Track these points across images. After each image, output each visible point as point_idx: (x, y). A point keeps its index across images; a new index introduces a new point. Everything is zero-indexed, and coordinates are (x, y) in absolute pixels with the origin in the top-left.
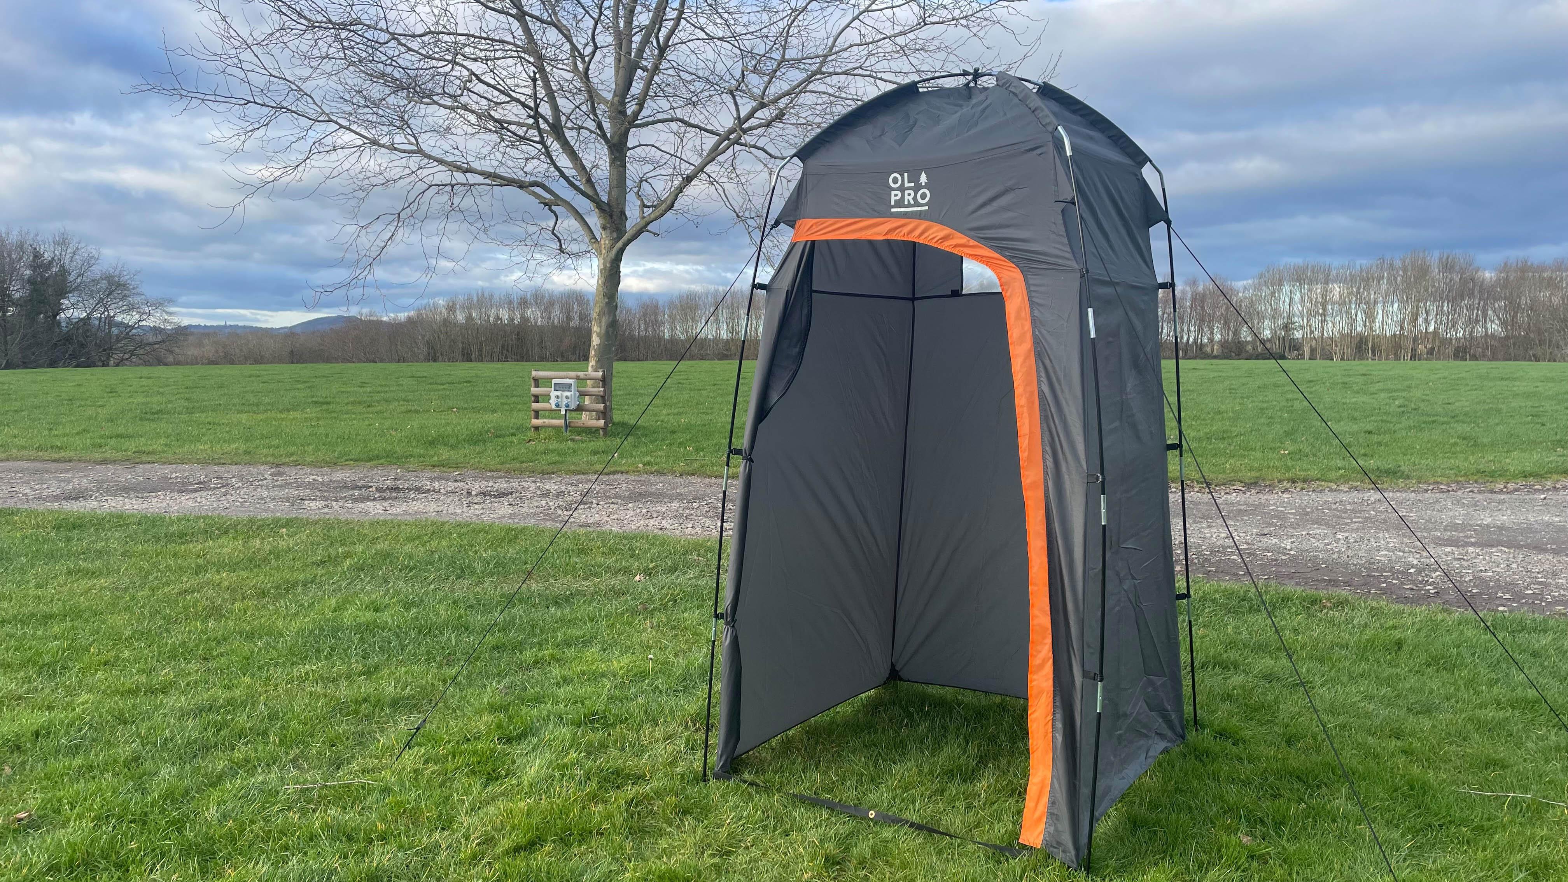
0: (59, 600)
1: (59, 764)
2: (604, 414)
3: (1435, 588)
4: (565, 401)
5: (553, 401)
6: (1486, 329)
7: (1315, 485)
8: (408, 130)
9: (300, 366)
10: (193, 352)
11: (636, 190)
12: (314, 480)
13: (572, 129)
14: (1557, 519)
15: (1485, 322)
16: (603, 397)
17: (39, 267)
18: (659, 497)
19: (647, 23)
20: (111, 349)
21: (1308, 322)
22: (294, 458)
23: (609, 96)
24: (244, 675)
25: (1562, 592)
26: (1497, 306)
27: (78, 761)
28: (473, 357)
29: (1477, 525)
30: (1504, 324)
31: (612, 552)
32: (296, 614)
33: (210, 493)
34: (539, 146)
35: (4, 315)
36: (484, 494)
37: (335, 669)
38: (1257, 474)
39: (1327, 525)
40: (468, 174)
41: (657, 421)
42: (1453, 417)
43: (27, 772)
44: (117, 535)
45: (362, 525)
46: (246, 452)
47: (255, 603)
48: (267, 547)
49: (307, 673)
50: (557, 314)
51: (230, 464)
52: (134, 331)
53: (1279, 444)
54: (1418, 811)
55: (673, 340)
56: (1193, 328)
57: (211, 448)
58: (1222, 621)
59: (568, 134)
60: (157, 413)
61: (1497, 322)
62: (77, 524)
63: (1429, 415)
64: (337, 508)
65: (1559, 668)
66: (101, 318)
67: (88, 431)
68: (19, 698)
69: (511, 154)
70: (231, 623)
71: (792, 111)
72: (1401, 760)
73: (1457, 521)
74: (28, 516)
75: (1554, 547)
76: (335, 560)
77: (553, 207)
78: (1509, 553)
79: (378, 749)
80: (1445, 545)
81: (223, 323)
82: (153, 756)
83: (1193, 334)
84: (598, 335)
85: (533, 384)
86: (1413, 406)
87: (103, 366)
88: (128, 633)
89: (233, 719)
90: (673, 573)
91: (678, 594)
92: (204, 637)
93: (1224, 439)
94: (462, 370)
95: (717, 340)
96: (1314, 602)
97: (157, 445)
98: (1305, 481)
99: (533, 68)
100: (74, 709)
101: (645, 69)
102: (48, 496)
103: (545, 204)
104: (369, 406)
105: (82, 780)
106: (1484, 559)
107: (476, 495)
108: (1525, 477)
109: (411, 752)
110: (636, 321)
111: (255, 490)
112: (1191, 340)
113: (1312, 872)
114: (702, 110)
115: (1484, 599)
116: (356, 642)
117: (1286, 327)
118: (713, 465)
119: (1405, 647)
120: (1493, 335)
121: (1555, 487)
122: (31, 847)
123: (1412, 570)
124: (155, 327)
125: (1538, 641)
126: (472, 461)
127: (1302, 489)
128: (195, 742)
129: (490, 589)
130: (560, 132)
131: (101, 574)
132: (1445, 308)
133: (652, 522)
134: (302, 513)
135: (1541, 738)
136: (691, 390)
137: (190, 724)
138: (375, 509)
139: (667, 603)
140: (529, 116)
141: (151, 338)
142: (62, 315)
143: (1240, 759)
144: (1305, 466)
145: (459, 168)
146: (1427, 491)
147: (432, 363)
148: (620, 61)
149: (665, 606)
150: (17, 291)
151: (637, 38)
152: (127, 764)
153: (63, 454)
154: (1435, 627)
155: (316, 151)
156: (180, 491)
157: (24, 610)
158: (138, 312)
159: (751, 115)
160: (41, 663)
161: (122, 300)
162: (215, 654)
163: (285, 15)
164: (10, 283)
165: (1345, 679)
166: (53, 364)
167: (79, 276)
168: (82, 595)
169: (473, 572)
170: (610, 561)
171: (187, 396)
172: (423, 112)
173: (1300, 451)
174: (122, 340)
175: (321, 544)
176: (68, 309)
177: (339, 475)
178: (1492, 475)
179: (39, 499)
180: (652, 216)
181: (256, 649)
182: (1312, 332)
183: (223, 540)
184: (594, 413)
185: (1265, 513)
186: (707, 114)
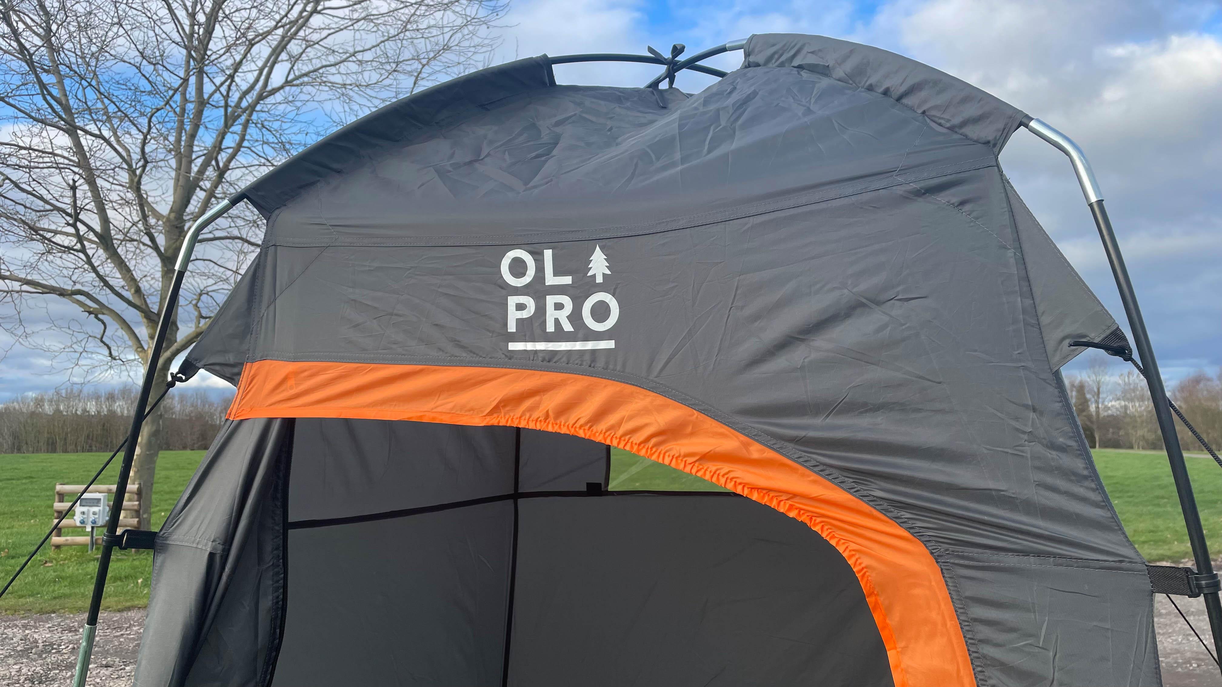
4: (92, 517)
5: (78, 517)
16: (138, 511)
23: (164, 211)
34: (81, 255)
40: (10, 282)
59: (118, 245)
77: (100, 316)
85: (57, 499)
101: (204, 189)
103: (90, 313)
130: (109, 243)
140: (68, 224)
148: (178, 180)
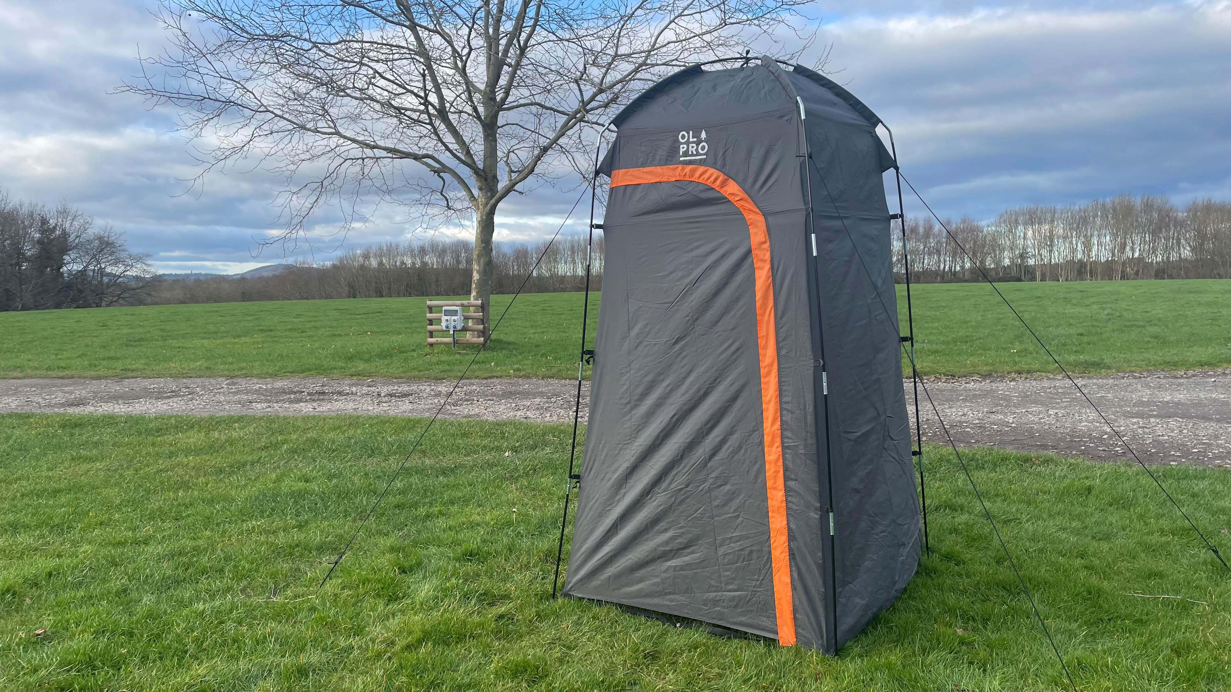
0: (65, 479)
1: (66, 595)
2: (483, 333)
3: (1122, 449)
4: (453, 324)
5: (444, 324)
6: (1180, 254)
7: (1036, 375)
8: (327, 117)
9: (248, 303)
10: (167, 295)
11: (505, 159)
12: (260, 387)
13: (455, 113)
14: (1222, 396)
15: (1179, 249)
16: (482, 320)
17: (46, 231)
18: (526, 395)
19: (511, 29)
20: (103, 293)
21: (1039, 251)
22: (244, 372)
23: (482, 87)
24: (206, 530)
25: (1221, 450)
26: (1188, 236)
27: (82, 593)
28: (384, 294)
29: (1160, 402)
30: (1193, 250)
31: (487, 435)
32: (246, 485)
33: (180, 399)
34: (429, 127)
35: (20, 269)
36: (391, 395)
37: (275, 523)
38: (991, 368)
39: (1042, 404)
40: (375, 150)
41: (525, 338)
42: (1148, 322)
43: (42, 602)
44: (109, 430)
45: (296, 419)
46: (208, 368)
47: (215, 478)
48: (223, 438)
49: (254, 527)
50: (448, 259)
51: (196, 377)
52: (120, 279)
53: (1009, 345)
54: (1093, 609)
55: (540, 278)
56: (948, 259)
57: (181, 365)
58: (954, 476)
59: (451, 117)
60: (139, 341)
61: (1188, 248)
62: (78, 424)
63: (1129, 321)
64: (277, 408)
65: (1212, 505)
66: (94, 270)
67: (86, 355)
68: (36, 549)
69: (408, 133)
70: (196, 493)
71: (624, 94)
72: (1083, 574)
73: (1144, 400)
74: (41, 418)
75: (1218, 417)
76: (276, 446)
77: (441, 174)
78: (1182, 422)
79: (306, 580)
80: (1133, 417)
81: (189, 272)
82: (137, 588)
83: (948, 263)
84: (478, 272)
85: (428, 311)
86: (1118, 314)
87: (97, 306)
88: (118, 502)
89: (197, 561)
90: (534, 450)
91: (537, 465)
92: (175, 503)
93: (967, 342)
94: (375, 303)
95: (574, 277)
96: (1026, 460)
97: (139, 365)
98: (1028, 372)
99: (423, 66)
100: (77, 557)
101: (510, 65)
102: (55, 404)
103: (435, 172)
104: (302, 332)
105: (84, 607)
106: (1162, 427)
107: (385, 396)
108: (1202, 366)
109: (331, 582)
110: (510, 263)
111: (214, 396)
112: (947, 268)
113: (1008, 653)
114: (555, 95)
115: (1160, 456)
116: (291, 504)
117: (1022, 256)
118: (568, 370)
119: (1093, 492)
120: (1186, 260)
121: (1224, 373)
122: (47, 653)
123: (1105, 437)
124: (137, 276)
125: (1197, 485)
126: (382, 371)
127: (1026, 378)
128: (169, 578)
129: (393, 464)
130: (445, 115)
131: (97, 460)
132: (1147, 239)
133: (519, 413)
134: (250, 412)
135: (1192, 556)
136: (553, 314)
137: (165, 565)
138: (307, 408)
139: (528, 471)
140: (421, 104)
141: (133, 284)
142: (65, 268)
143: (960, 575)
144: (1029, 360)
145: (368, 146)
146: (1123, 378)
147: (352, 299)
148: (490, 59)
149: (527, 474)
150: (29, 250)
151: (503, 42)
152: (117, 594)
153: (67, 372)
154: (1117, 476)
155: (257, 134)
156: (157, 398)
157: (38, 487)
158: (123, 265)
159: (592, 99)
160: (52, 524)
161: (111, 255)
162: (184, 515)
163: (231, 30)
164: (24, 244)
165: (1045, 516)
166: (58, 306)
167: (77, 237)
168: (82, 475)
169: (381, 453)
170: (485, 442)
171: (163, 327)
172: (339, 103)
173: (1026, 349)
174: (111, 287)
175: (265, 434)
176: (69, 263)
177: (279, 384)
178: (1175, 365)
179: (49, 406)
180: (518, 179)
181: (215, 511)
182: (1042, 260)
183: (190, 433)
184: (476, 333)
185: (994, 397)
186: (559, 99)
